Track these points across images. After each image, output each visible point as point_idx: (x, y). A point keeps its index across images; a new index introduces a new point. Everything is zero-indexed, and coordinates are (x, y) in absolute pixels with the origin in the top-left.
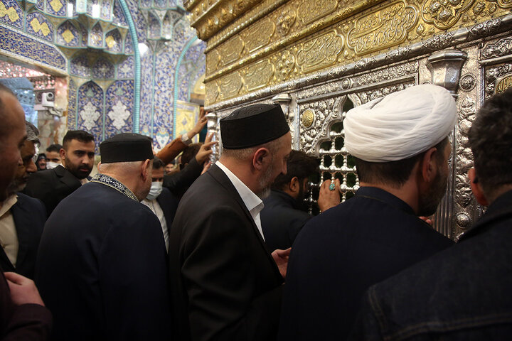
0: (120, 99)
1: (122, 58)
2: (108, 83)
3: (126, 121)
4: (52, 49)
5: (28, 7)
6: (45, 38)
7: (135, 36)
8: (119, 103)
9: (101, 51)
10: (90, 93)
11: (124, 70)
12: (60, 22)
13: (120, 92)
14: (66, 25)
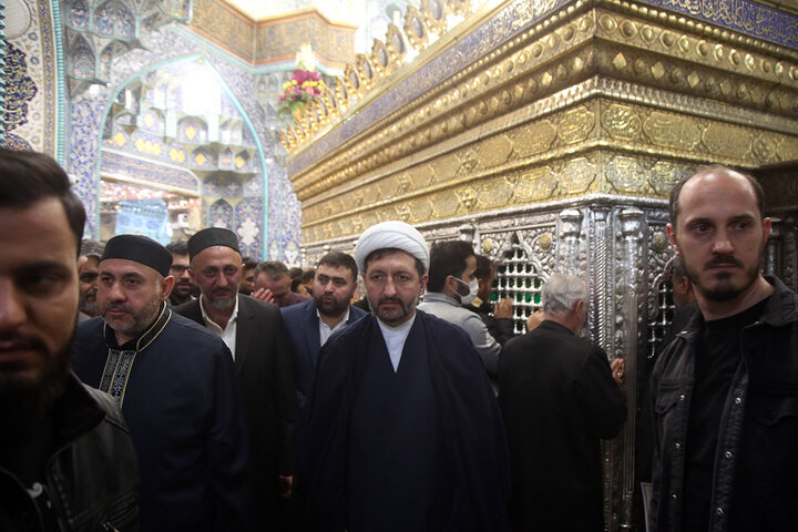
0: (249, 215)
1: (251, 177)
2: (238, 200)
3: (255, 238)
4: (186, 174)
5: (168, 140)
6: (181, 165)
7: (262, 155)
8: (248, 220)
9: (230, 173)
10: (220, 210)
11: (252, 188)
12: (193, 148)
13: (249, 209)
14: (200, 150)
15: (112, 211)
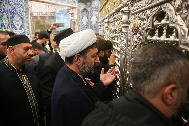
2: (90, 8)
3: (96, 22)
8: (94, 15)
10: (85, 13)
11: (95, 3)
13: (94, 11)
15: (54, 15)
